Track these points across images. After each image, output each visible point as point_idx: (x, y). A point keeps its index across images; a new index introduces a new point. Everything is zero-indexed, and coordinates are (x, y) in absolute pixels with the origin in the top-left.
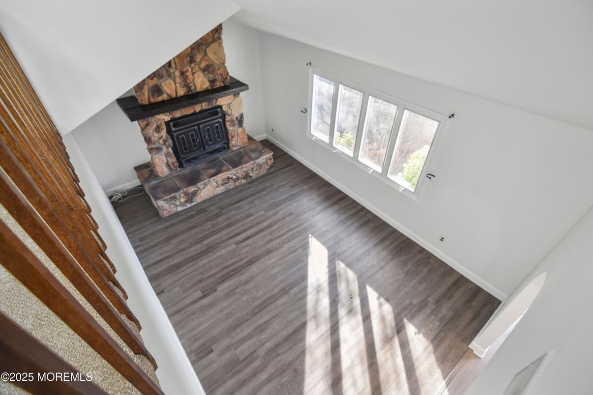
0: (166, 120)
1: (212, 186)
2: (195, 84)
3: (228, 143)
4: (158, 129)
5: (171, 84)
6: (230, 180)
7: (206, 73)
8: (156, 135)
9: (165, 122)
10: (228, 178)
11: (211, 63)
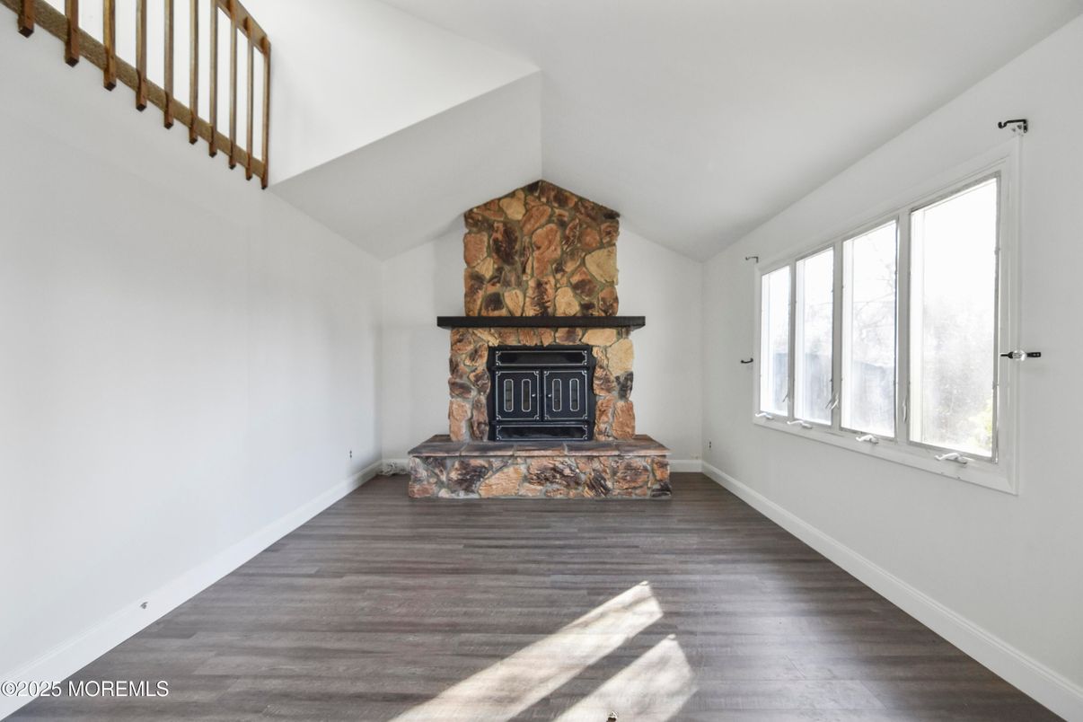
0: (491, 344)
1: (516, 471)
2: (555, 305)
3: (591, 423)
4: (474, 355)
5: (517, 297)
6: (558, 476)
7: (579, 292)
8: (468, 362)
9: (489, 347)
10: (555, 469)
11: (589, 277)
